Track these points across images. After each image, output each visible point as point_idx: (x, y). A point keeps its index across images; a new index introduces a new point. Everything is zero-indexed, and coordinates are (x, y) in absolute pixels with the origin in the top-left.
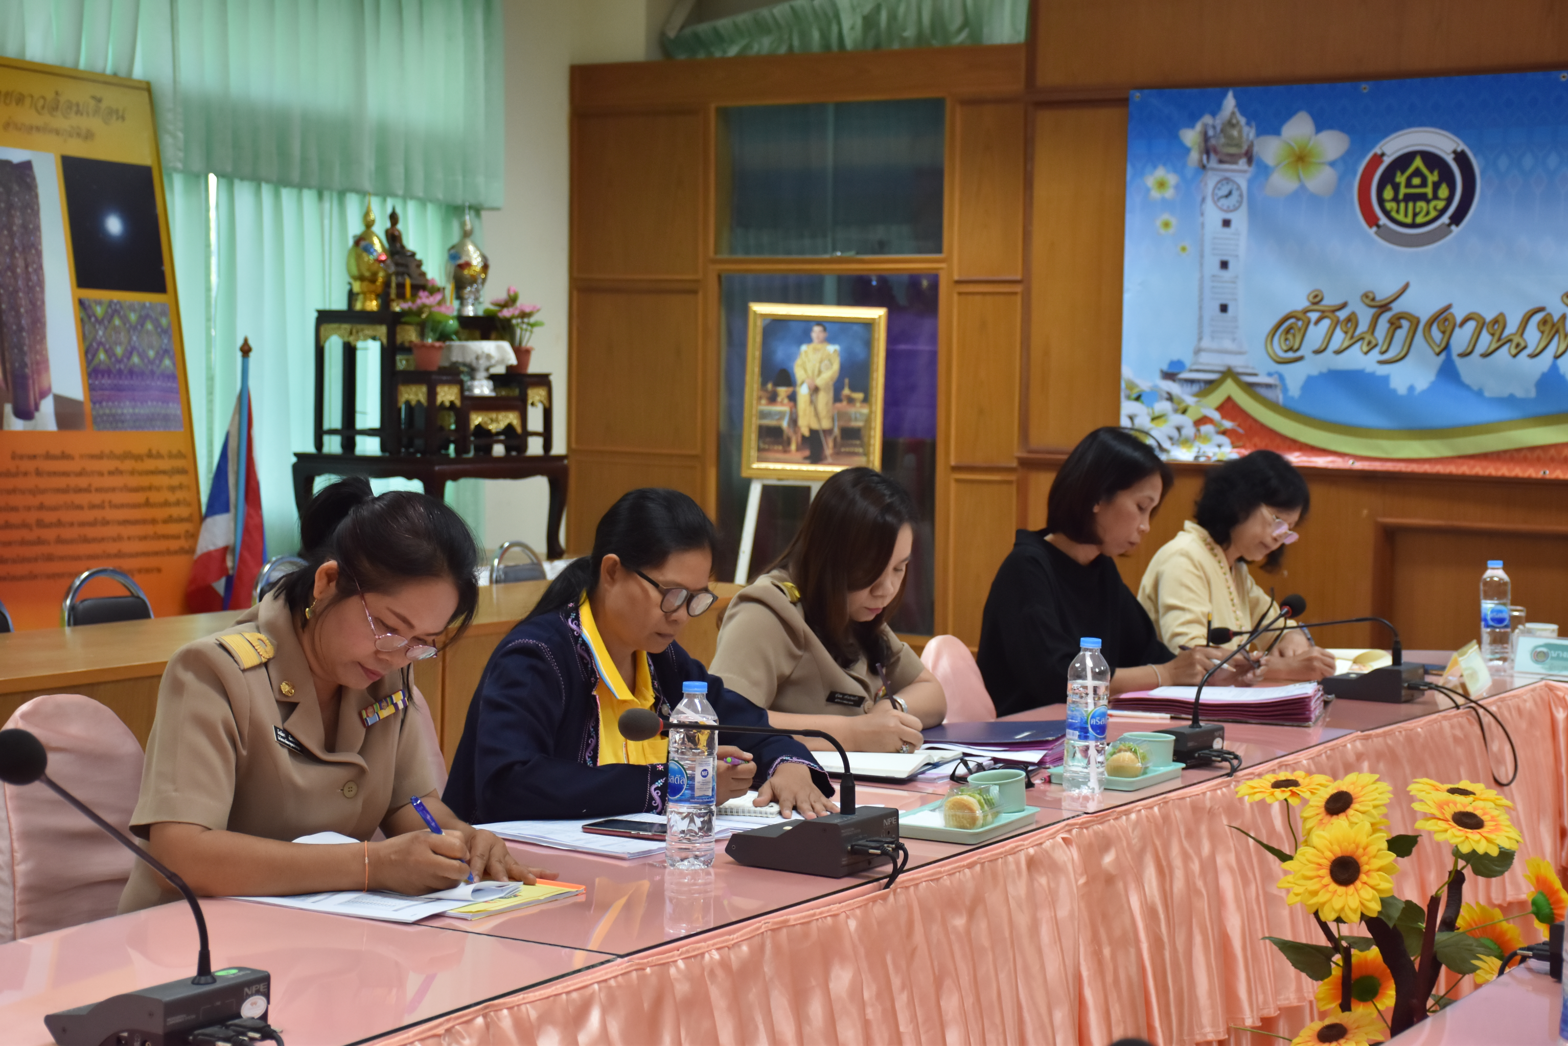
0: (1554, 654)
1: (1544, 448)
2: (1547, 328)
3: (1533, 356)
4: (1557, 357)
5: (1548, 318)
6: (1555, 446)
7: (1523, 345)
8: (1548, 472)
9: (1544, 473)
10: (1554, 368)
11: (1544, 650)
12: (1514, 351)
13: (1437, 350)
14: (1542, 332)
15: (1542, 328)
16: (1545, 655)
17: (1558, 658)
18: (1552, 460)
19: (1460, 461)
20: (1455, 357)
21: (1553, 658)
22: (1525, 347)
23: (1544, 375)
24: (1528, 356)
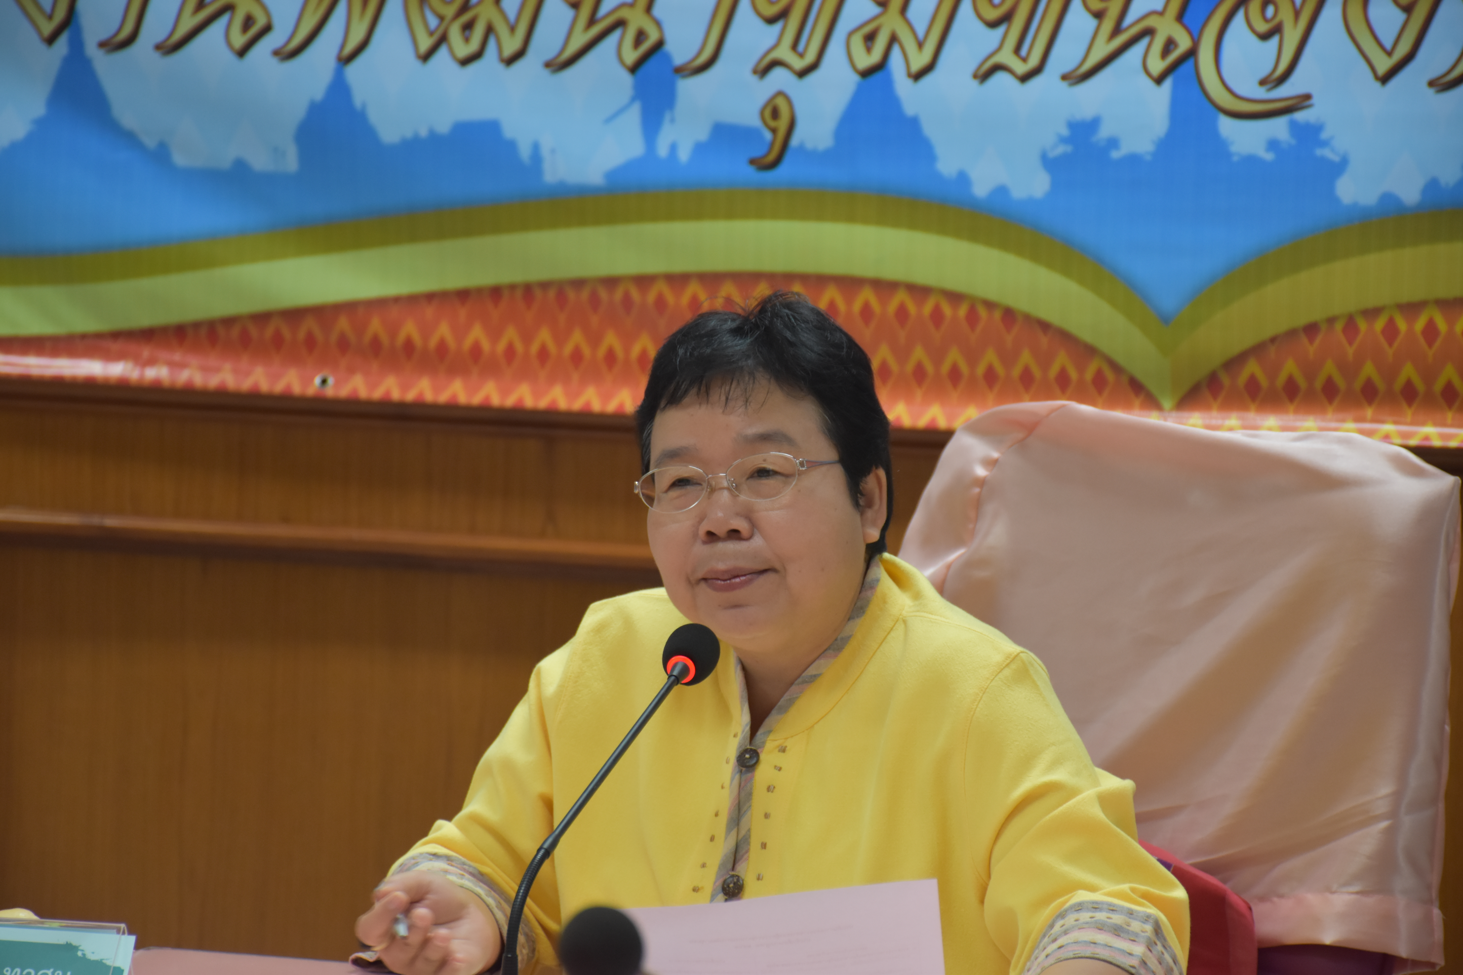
1: (324, 313)
3: (287, 54)
4: (347, 59)
6: (349, 308)
7: (261, 21)
8: (331, 381)
9: (324, 382)
10: (340, 89)
12: (239, 40)
13: (48, 28)
18: (343, 345)
19: (116, 346)
20: (91, 49)
22: (267, 29)
23: (315, 110)
24: (276, 53)
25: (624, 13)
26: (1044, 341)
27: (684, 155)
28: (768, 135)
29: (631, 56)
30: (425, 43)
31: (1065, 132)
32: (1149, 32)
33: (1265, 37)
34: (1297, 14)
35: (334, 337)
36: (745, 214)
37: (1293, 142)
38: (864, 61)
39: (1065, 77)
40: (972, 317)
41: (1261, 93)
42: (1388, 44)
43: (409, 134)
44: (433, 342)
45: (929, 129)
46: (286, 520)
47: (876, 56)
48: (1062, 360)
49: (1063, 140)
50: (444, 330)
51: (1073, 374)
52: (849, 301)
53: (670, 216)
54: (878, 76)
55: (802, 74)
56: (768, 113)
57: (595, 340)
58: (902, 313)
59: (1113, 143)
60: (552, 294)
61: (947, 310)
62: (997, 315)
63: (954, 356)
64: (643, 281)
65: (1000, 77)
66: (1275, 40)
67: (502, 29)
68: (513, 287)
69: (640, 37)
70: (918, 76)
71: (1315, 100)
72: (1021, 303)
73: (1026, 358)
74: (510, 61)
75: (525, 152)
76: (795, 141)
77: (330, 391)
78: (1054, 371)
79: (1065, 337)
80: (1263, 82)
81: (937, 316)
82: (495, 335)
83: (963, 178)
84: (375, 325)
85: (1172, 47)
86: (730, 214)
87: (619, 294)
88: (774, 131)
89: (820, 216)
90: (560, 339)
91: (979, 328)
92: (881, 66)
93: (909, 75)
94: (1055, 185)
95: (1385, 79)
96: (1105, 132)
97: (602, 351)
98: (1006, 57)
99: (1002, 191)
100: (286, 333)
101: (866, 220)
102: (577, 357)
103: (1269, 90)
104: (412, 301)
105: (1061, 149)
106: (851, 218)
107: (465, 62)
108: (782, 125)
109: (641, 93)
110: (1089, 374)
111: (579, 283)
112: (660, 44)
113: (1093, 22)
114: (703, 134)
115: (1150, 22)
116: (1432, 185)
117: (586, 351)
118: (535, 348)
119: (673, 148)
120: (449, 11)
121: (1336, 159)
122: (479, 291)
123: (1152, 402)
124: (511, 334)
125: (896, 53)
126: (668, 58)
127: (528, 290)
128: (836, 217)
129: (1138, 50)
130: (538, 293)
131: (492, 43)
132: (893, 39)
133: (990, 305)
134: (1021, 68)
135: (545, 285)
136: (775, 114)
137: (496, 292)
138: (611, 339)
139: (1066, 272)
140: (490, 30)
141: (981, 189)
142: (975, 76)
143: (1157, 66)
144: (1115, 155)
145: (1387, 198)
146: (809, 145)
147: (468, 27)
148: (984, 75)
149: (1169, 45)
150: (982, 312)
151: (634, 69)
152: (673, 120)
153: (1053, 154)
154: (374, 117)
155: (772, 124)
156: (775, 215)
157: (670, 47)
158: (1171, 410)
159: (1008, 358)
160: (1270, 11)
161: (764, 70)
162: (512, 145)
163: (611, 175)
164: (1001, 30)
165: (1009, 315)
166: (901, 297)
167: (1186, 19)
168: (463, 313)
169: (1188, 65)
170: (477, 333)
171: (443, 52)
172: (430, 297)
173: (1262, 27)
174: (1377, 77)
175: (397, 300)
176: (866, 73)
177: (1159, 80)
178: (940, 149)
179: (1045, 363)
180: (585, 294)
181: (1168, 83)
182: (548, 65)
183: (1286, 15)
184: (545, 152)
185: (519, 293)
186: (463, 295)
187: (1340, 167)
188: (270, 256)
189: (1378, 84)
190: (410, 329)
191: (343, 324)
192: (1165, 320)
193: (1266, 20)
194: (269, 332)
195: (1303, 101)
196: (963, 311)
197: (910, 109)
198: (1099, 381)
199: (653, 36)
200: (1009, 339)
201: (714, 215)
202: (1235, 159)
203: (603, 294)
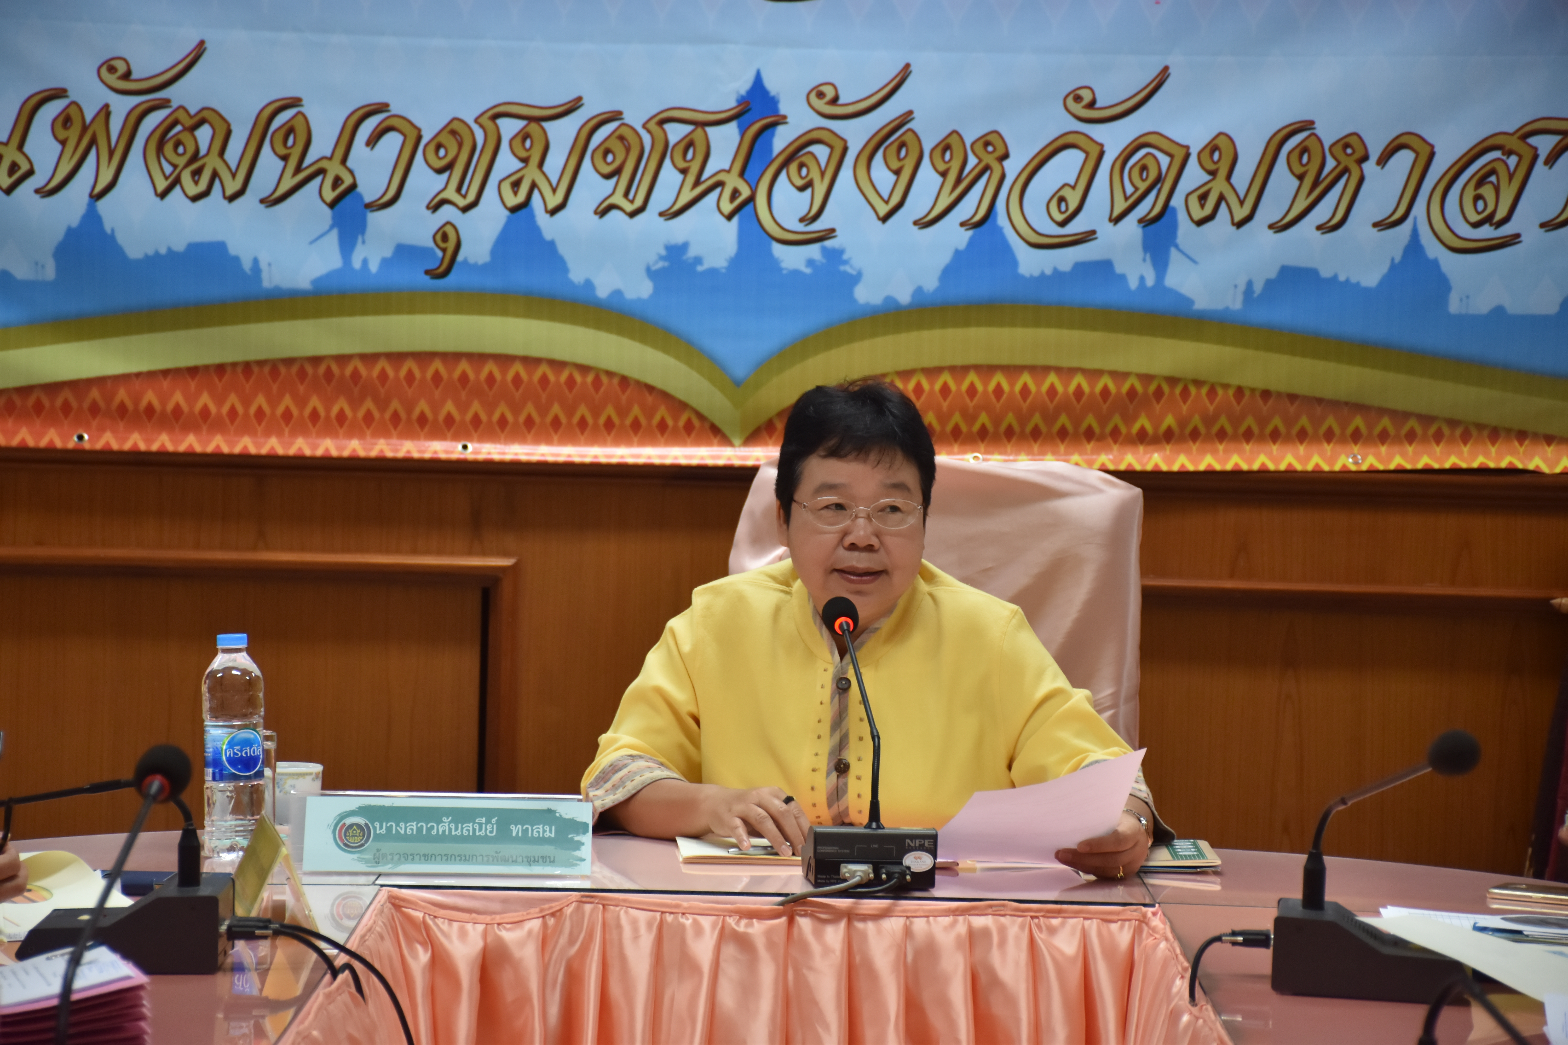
0: (379, 829)
1: (78, 386)
2: (73, 134)
3: (47, 192)
4: (97, 196)
5: (73, 111)
6: (99, 382)
7: (24, 167)
8: (86, 437)
10: (92, 217)
11: (360, 820)
12: (6, 181)
14: (63, 143)
15: (62, 134)
16: (364, 831)
17: (389, 836)
18: (94, 410)
21: (378, 838)
22: (30, 173)
23: (71, 233)
24: (37, 191)
25: (324, 164)
26: (650, 399)
27: (374, 267)
28: (440, 254)
29: (329, 195)
30: (162, 185)
31: (663, 252)
32: (720, 184)
33: (802, 189)
34: (823, 174)
35: (86, 404)
36: (423, 311)
37: (824, 261)
38: (513, 200)
39: (661, 214)
40: (597, 383)
41: (801, 227)
42: (886, 196)
43: (151, 252)
44: (170, 407)
45: (563, 249)
46: (40, 543)
47: (521, 197)
48: (662, 412)
49: (662, 258)
50: (178, 397)
51: (670, 422)
52: (504, 373)
53: (364, 312)
54: (522, 213)
55: (465, 209)
56: (439, 237)
57: (301, 402)
58: (544, 380)
59: (698, 260)
60: (267, 369)
61: (578, 378)
62: (616, 381)
63: (583, 410)
64: (342, 359)
65: (614, 213)
66: (809, 191)
67: (225, 175)
68: (234, 365)
69: (337, 181)
70: (553, 212)
71: (837, 233)
72: (633, 373)
73: (636, 411)
74: (232, 198)
75: (247, 265)
76: (460, 258)
77: (87, 445)
78: (657, 419)
79: (665, 396)
80: (802, 220)
81: (571, 383)
82: (220, 400)
83: (589, 284)
84: (122, 395)
85: (737, 195)
86: (411, 311)
87: (322, 369)
88: (444, 250)
89: (481, 312)
90: (273, 402)
91: (602, 390)
92: (526, 204)
93: (547, 211)
94: (656, 289)
95: (885, 219)
96: (692, 253)
97: (307, 411)
98: (618, 199)
99: (618, 293)
100: (46, 402)
101: (516, 315)
102: (287, 416)
103: (806, 225)
104: (151, 375)
105: (661, 264)
106: (505, 313)
107: (195, 199)
108: (451, 245)
109: (338, 223)
110: (682, 423)
111: (289, 362)
112: (353, 187)
113: (680, 177)
114: (388, 253)
115: (721, 177)
116: (919, 291)
117: (295, 412)
118: (253, 410)
119: (365, 262)
120: (181, 161)
121: (854, 273)
122: (207, 368)
123: (726, 441)
124: (233, 399)
125: (536, 196)
126: (360, 197)
127: (247, 367)
128: (493, 313)
129: (714, 195)
130: (256, 369)
131: (217, 184)
132: (534, 186)
133: (610, 374)
134: (629, 208)
135: (261, 363)
136: (445, 238)
137: (220, 369)
138: (315, 402)
139: (666, 350)
140: (215, 175)
141: (602, 292)
142: (596, 213)
143: (727, 207)
144: (700, 268)
145: (889, 299)
146: (471, 261)
147: (197, 174)
148: (603, 211)
149: (735, 193)
150: (605, 379)
151: (332, 205)
152: (364, 242)
153: (654, 268)
154: (121, 239)
155: (443, 245)
156: (447, 311)
157: (360, 189)
158: (740, 446)
159: (623, 412)
160: (804, 171)
161: (436, 206)
162: (236, 260)
163: (315, 282)
164: (614, 180)
165: (624, 381)
166: (544, 369)
167: (746, 176)
168: (193, 385)
169: (750, 207)
170: (206, 399)
171: (177, 190)
172: (165, 373)
173: (800, 182)
174: (879, 218)
175: (138, 375)
176: (514, 210)
177: (729, 217)
178: (571, 264)
179: (650, 416)
180: (294, 369)
181: (735, 219)
182: (262, 201)
183: (815, 175)
184: (263, 265)
185: (239, 369)
186: (193, 371)
187: (856, 278)
188: (31, 344)
189: (880, 223)
190: (150, 397)
191: (95, 393)
192: (737, 383)
193: (802, 178)
194: (31, 401)
195: (829, 234)
196: (590, 378)
197: (548, 235)
198: (689, 428)
199: (348, 181)
200: (624, 398)
201: (399, 311)
202: (785, 272)
203: (309, 369)
